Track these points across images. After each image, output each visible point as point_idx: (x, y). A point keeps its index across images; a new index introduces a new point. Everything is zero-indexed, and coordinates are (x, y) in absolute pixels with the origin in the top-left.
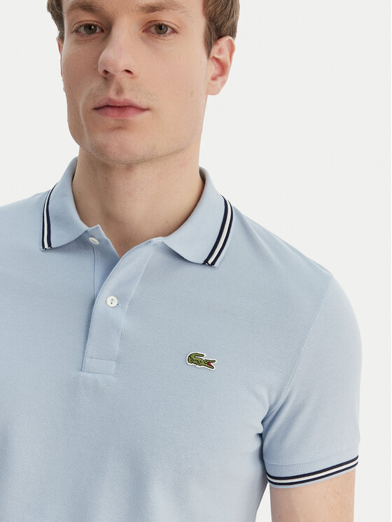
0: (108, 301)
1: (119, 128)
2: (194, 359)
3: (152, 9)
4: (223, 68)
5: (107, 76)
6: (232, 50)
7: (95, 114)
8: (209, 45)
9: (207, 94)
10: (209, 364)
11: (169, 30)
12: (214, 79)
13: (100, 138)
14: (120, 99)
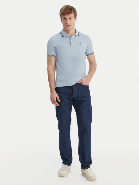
0: (71, 40)
1: (68, 27)
2: (80, 44)
4: (76, 19)
5: (67, 24)
7: (66, 26)
9: (75, 22)
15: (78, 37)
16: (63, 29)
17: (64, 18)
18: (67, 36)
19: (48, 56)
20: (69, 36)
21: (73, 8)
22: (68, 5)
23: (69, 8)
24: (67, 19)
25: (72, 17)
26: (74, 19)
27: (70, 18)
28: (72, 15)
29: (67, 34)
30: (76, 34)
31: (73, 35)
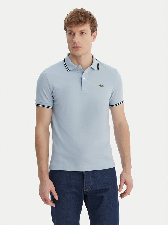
0: (83, 78)
1: (77, 50)
2: (100, 86)
3: (82, 31)
4: (95, 37)
5: (75, 43)
6: (96, 33)
7: (73, 48)
8: (92, 34)
9: (92, 42)
10: (103, 86)
11: (84, 33)
12: (93, 39)
13: (74, 52)
14: (77, 46)
15: (96, 72)
16: (69, 55)
17: (71, 31)
18: (77, 68)
19: (39, 106)
20: (80, 69)
21: (90, 14)
22: (81, 9)
23: (81, 13)
24: (74, 34)
25: (85, 30)
26: (91, 36)
27: (82, 33)
28: (87, 28)
29: (76, 66)
30: (92, 66)
31: (87, 67)
